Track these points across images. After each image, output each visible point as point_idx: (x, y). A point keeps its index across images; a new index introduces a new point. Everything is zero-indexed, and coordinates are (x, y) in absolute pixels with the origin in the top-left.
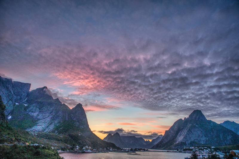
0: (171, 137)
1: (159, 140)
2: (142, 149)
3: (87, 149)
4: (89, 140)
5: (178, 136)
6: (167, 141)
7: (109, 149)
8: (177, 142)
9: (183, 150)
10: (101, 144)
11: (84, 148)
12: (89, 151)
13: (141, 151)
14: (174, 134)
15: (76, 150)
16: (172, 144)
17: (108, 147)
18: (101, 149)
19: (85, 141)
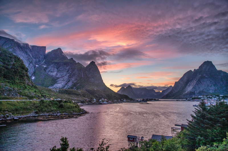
0: (180, 88)
1: (169, 91)
2: (153, 99)
3: (103, 101)
4: (104, 94)
5: (187, 87)
6: (177, 91)
7: (123, 100)
8: (187, 92)
9: (191, 99)
10: (115, 96)
11: (100, 100)
12: (105, 102)
13: (152, 101)
14: (184, 85)
15: (93, 102)
16: (181, 94)
17: (122, 98)
18: (116, 100)
19: (101, 94)
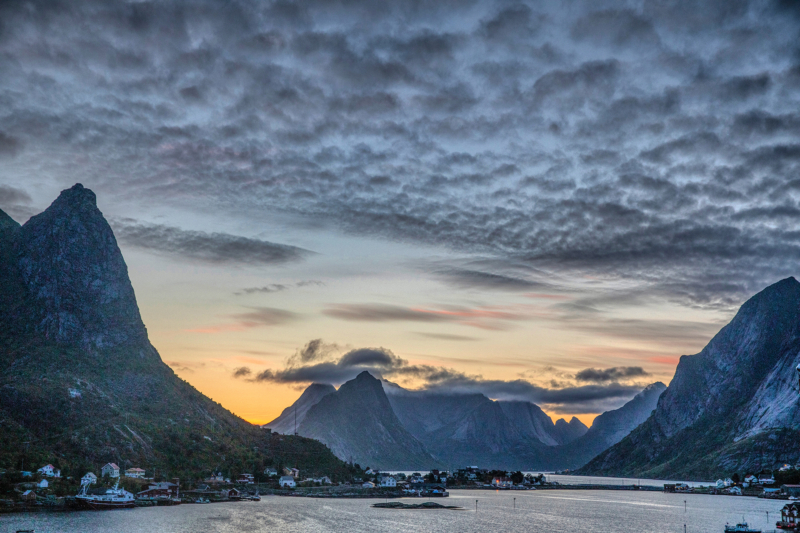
0: (715, 398)
2: (501, 475)
4: (137, 427)
5: (762, 391)
6: (689, 424)
7: (276, 478)
8: (756, 431)
9: (771, 480)
10: (222, 449)
11: (90, 478)
12: (114, 494)
13: (495, 488)
14: (738, 380)
15: (27, 493)
16: (721, 444)
17: (268, 463)
18: (220, 479)
19: (111, 430)
